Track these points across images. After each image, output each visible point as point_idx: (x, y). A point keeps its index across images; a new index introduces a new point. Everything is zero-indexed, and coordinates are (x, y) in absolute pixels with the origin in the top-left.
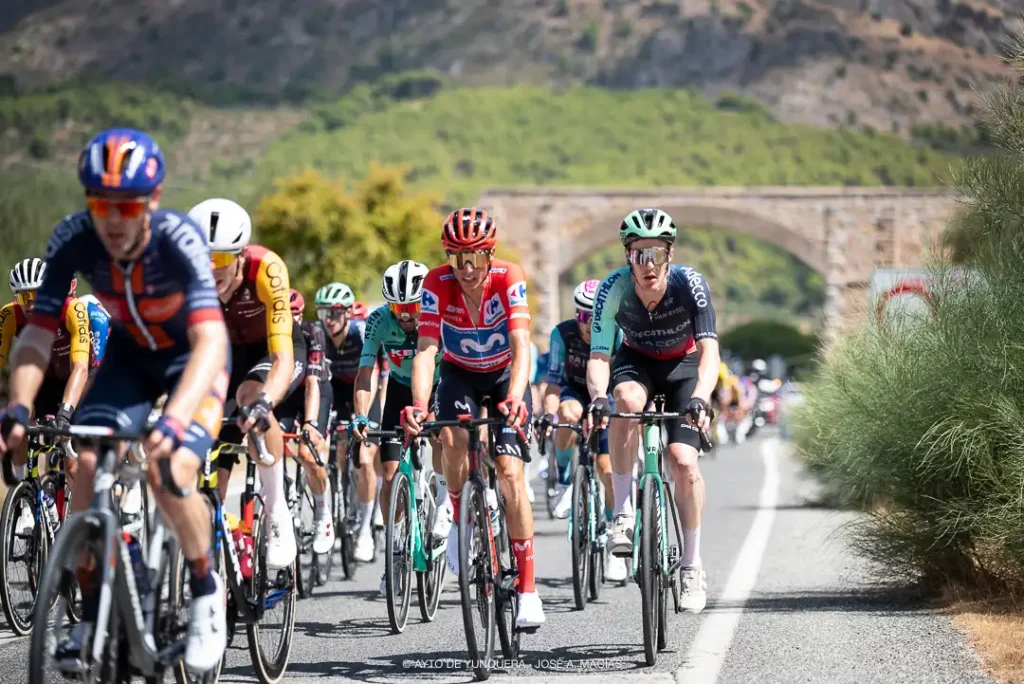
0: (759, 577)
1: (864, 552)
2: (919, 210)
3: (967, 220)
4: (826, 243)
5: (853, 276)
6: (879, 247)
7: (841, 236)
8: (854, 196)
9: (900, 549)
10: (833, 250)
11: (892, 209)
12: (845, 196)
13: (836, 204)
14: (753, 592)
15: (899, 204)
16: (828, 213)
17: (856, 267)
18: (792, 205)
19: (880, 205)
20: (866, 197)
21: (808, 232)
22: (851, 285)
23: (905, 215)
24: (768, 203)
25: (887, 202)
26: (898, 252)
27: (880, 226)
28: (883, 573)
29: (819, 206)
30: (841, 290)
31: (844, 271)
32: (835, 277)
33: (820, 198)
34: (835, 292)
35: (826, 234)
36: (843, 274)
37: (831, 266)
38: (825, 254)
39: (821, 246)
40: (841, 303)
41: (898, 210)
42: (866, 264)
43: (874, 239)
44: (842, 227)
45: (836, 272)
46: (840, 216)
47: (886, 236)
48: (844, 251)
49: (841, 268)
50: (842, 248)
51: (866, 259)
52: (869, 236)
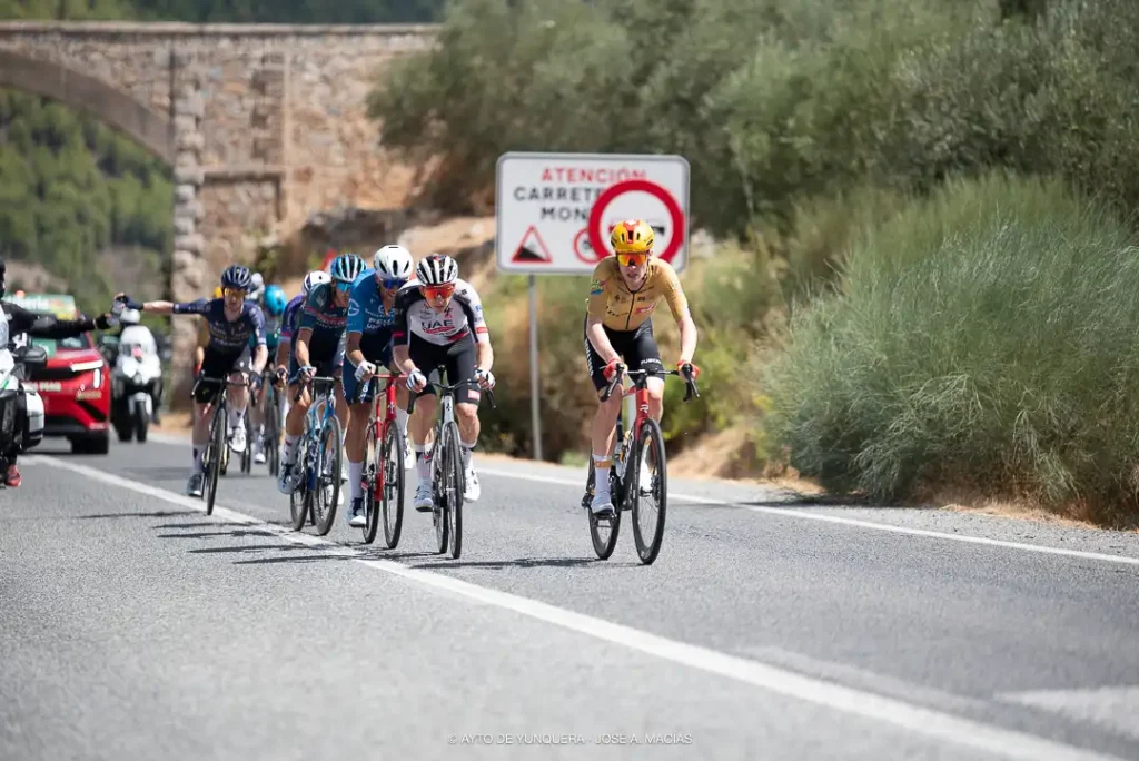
2: (323, 61)
3: (411, 75)
4: (172, 112)
5: (215, 165)
6: (258, 120)
7: (196, 101)
8: (217, 36)
10: (184, 122)
11: (278, 58)
12: (201, 35)
13: (181, 49)
15: (288, 48)
16: (174, 63)
17: (220, 150)
18: (116, 49)
19: (259, 50)
20: (235, 37)
21: (140, 93)
22: (213, 180)
23: (299, 67)
24: (74, 46)
25: (269, 47)
26: (289, 126)
27: (258, 85)
29: (161, 52)
30: (197, 188)
31: (202, 156)
32: (187, 167)
33: (161, 36)
34: (187, 191)
35: (172, 96)
36: (200, 162)
37: (181, 150)
38: (172, 129)
39: (164, 116)
40: (198, 206)
41: (288, 59)
42: (235, 144)
43: (249, 103)
44: (197, 86)
45: (188, 159)
46: (195, 68)
47: (268, 101)
48: (200, 125)
49: (197, 152)
50: (198, 120)
51: (236, 136)
52: (240, 97)
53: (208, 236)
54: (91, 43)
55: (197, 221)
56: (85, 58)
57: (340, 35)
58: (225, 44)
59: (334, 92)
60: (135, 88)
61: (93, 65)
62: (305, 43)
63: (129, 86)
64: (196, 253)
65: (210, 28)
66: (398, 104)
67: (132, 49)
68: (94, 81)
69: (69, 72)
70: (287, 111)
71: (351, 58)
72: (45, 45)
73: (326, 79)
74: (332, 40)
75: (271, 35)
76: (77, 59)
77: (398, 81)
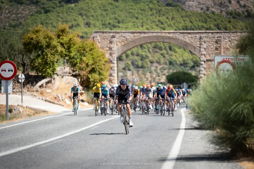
0: (180, 150)
1: (213, 143)
2: (229, 38)
3: (244, 40)
5: (208, 58)
6: (217, 49)
7: (205, 45)
8: (209, 33)
9: (224, 142)
10: (202, 49)
11: (220, 37)
12: (206, 33)
13: (202, 35)
14: (178, 155)
15: (222, 35)
16: (201, 38)
17: (209, 55)
18: (190, 36)
19: (217, 35)
20: (212, 33)
22: (208, 60)
23: (225, 39)
24: (182, 35)
25: (219, 35)
26: (222, 50)
28: (219, 149)
29: (198, 36)
30: (205, 62)
31: (205, 56)
32: (203, 58)
33: (198, 33)
34: (203, 63)
35: (200, 45)
36: (205, 57)
37: (202, 55)
38: (200, 51)
39: (199, 48)
40: (205, 66)
41: (222, 37)
42: (212, 53)
43: (215, 46)
44: (205, 42)
45: (203, 56)
46: (204, 39)
47: (218, 45)
48: (205, 50)
49: (205, 55)
50: (205, 49)
51: (212, 52)
52: (213, 45)
53: (207, 72)
54: (185, 34)
55: (205, 68)
56: (184, 37)
57: (232, 32)
58: (210, 34)
59: (231, 44)
60: (193, 43)
61: (185, 38)
62: (226, 34)
63: (192, 42)
64: (204, 75)
65: (208, 31)
66: (242, 46)
67: (193, 35)
68: (185, 42)
69: (181, 40)
70: (222, 47)
71: (235, 37)
72: (176, 35)
73: (230, 41)
74: (231, 33)
75: (219, 33)
76: (182, 38)
77: (242, 41)
